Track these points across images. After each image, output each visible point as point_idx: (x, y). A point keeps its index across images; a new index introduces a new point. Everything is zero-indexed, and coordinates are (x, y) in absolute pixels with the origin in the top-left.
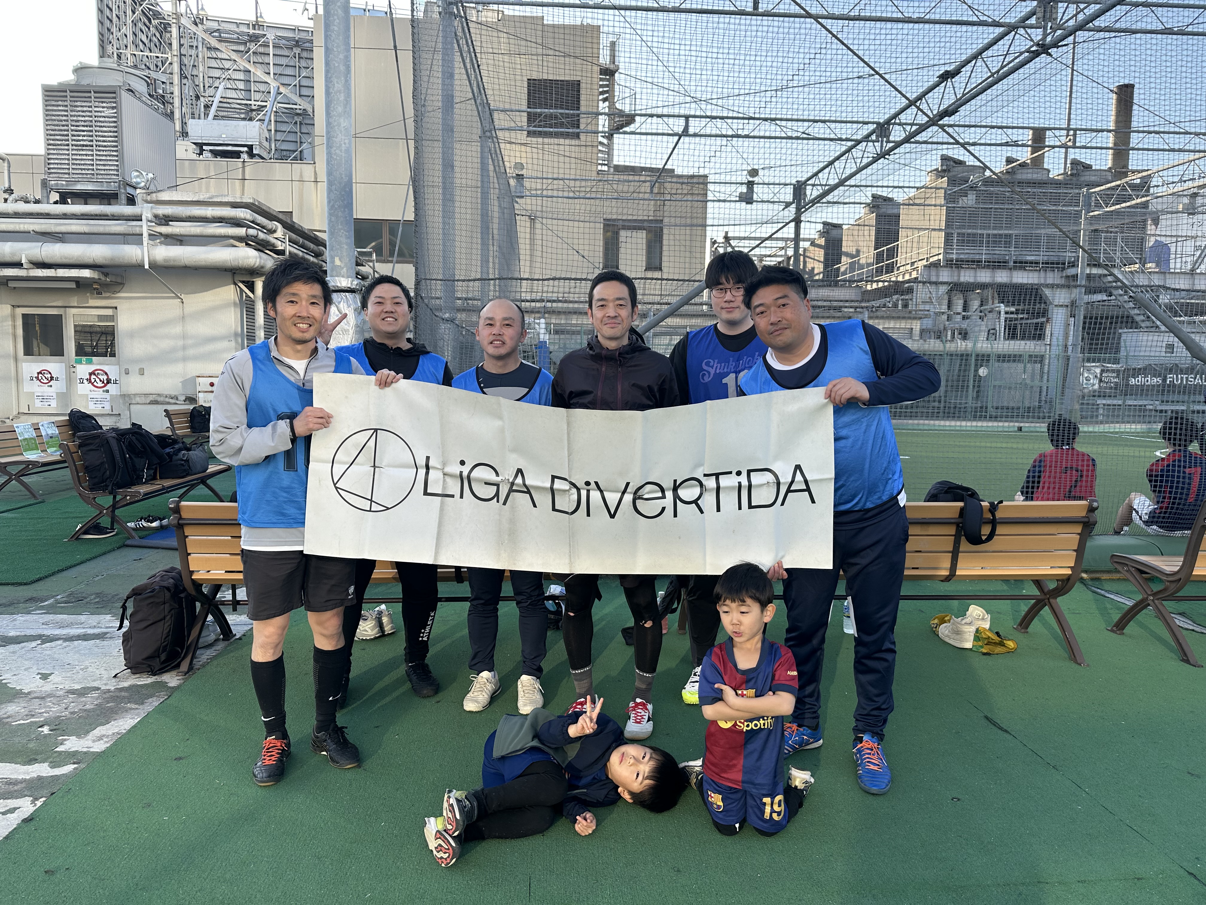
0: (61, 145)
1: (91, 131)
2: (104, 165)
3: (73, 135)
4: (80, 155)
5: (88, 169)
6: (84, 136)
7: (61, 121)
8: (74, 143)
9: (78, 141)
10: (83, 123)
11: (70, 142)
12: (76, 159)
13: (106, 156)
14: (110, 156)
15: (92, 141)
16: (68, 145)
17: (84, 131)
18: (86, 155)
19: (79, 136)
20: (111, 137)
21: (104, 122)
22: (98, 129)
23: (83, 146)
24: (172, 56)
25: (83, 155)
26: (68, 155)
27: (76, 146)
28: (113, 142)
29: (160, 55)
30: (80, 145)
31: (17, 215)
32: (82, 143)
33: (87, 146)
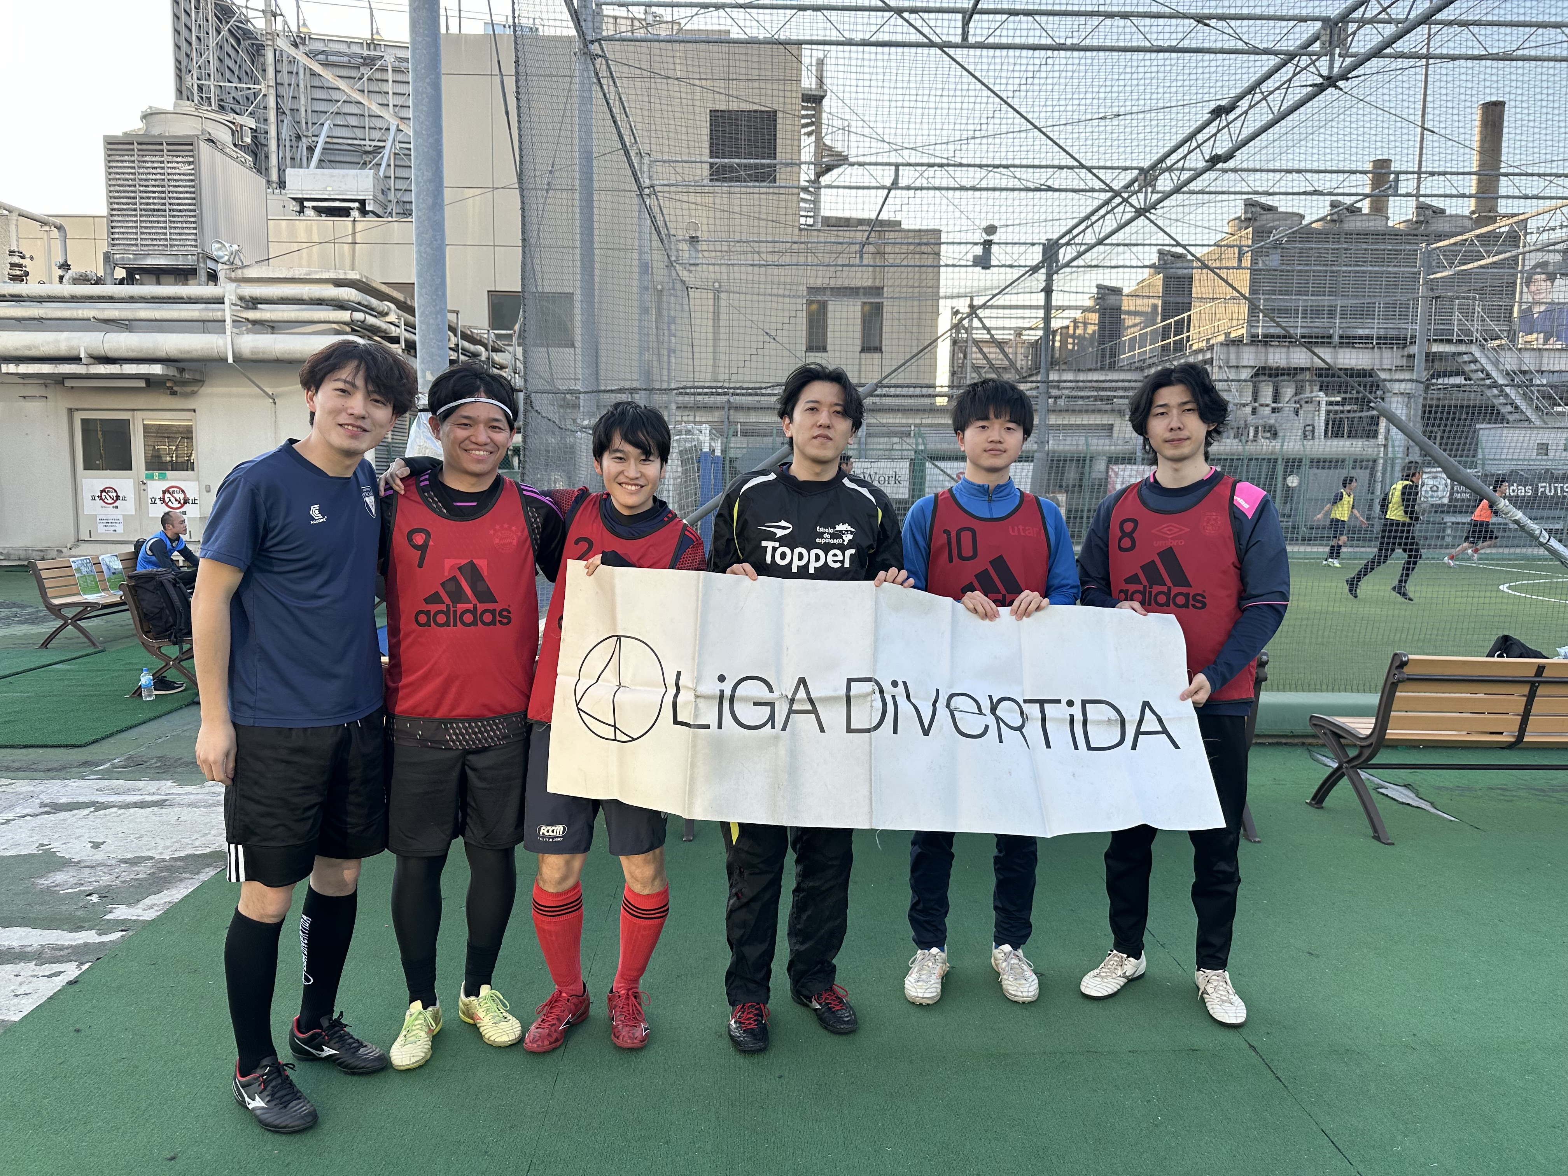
0: (127, 210)
1: (164, 192)
2: (180, 234)
3: (142, 198)
4: (151, 222)
5: (160, 240)
6: (155, 198)
7: (127, 180)
8: (143, 207)
9: (147, 204)
10: (154, 183)
11: (138, 206)
12: (146, 228)
13: (181, 222)
14: (186, 222)
15: (164, 204)
16: (135, 210)
17: (154, 192)
18: (158, 222)
19: (149, 198)
20: (187, 198)
21: (178, 180)
22: (172, 189)
23: (154, 210)
24: (265, 87)
25: (154, 222)
26: (136, 222)
27: (145, 210)
28: (190, 204)
29: (252, 86)
30: (150, 210)
31: (74, 299)
32: (152, 207)
33: (158, 210)
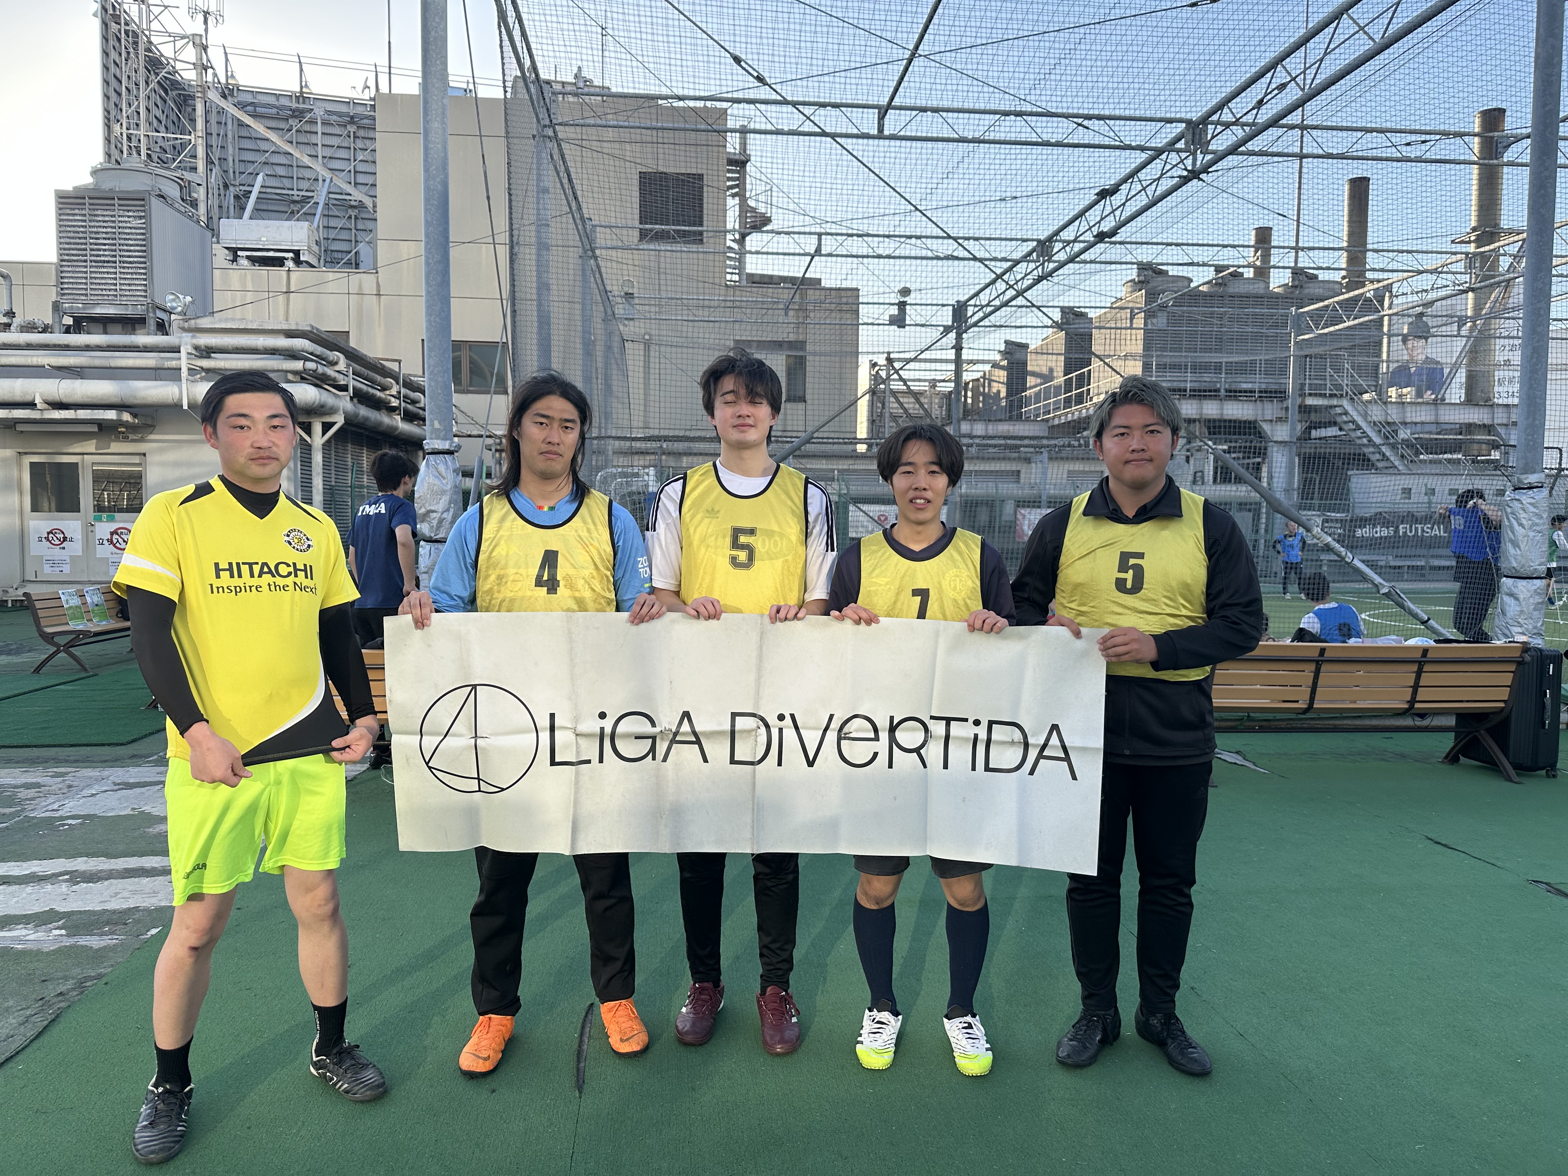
0: (77, 260)
1: (115, 245)
2: (129, 285)
3: (92, 250)
4: (100, 273)
5: (110, 290)
6: (105, 250)
7: (78, 230)
8: (93, 258)
9: (97, 256)
10: (104, 236)
11: (88, 258)
12: (95, 278)
13: (131, 273)
14: (136, 274)
15: (115, 256)
16: (86, 261)
17: (105, 245)
18: (108, 274)
19: (99, 250)
20: (138, 251)
21: (129, 234)
22: (122, 242)
23: (104, 262)
25: (104, 273)
26: (86, 272)
27: (95, 262)
28: (140, 259)
30: (100, 261)
32: (102, 258)
33: (108, 262)
